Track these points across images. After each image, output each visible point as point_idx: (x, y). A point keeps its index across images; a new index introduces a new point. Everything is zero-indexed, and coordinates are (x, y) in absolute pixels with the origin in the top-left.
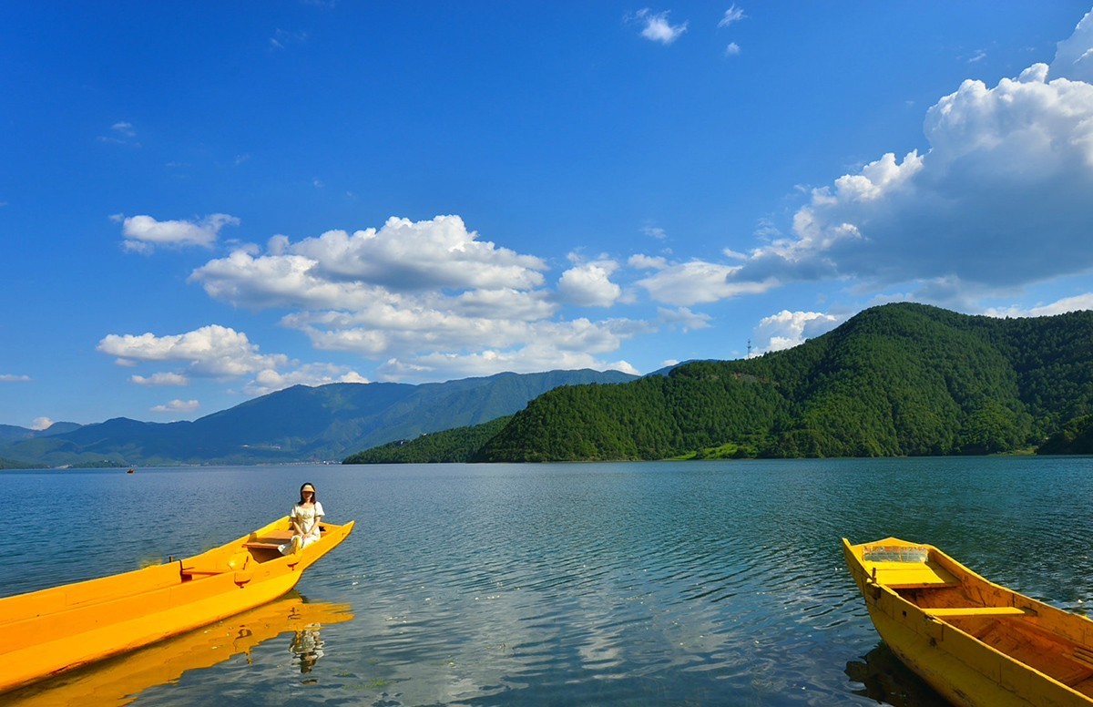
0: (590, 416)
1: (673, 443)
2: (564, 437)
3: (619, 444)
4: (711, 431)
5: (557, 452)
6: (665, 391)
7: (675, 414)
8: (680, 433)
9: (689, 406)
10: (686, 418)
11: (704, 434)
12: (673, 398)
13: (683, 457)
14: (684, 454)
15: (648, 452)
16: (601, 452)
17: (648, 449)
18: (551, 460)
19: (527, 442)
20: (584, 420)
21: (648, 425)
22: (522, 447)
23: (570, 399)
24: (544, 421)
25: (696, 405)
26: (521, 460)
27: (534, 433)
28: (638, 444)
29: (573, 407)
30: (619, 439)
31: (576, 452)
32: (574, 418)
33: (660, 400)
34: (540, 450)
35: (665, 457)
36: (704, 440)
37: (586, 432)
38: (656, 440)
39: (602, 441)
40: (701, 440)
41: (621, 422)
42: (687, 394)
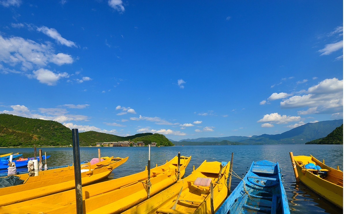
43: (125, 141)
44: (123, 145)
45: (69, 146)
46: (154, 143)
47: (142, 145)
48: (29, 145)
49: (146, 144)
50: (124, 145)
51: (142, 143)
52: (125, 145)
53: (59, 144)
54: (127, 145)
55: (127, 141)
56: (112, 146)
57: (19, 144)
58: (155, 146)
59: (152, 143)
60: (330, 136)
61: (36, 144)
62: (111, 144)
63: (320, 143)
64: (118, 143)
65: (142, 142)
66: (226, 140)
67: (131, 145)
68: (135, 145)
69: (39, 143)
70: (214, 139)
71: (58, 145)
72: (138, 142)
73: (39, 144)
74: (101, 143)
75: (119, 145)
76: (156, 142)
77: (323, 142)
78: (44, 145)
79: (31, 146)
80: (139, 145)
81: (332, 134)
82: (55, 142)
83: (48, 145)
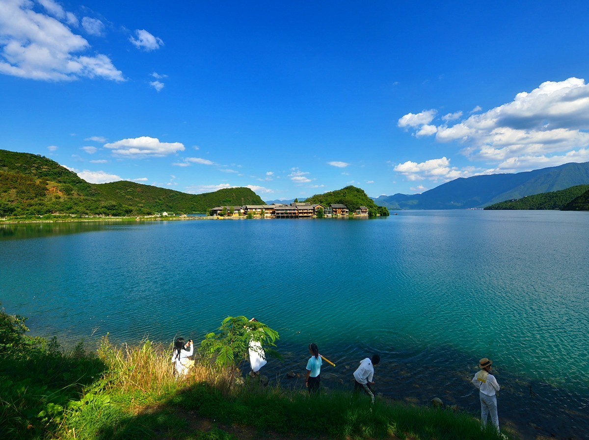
44: (300, 213)
46: (364, 207)
47: (343, 212)
48: (39, 212)
49: (351, 211)
50: (302, 213)
51: (343, 208)
52: (305, 213)
53: (131, 211)
54: (310, 213)
57: (5, 211)
59: (361, 207)
61: (61, 211)
62: (266, 209)
64: (288, 208)
65: (341, 206)
67: (320, 214)
69: (71, 208)
71: (128, 212)
73: (72, 211)
74: (238, 207)
75: (290, 213)
78: (87, 214)
79: (48, 218)
80: (336, 212)
82: (115, 206)
83: (101, 214)
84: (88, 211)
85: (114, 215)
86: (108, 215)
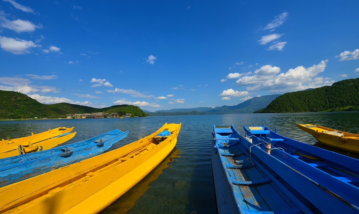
0: (292, 100)
1: (324, 107)
2: (282, 106)
3: (301, 107)
4: (342, 102)
5: (279, 111)
6: (327, 91)
7: (328, 98)
8: (328, 103)
9: (335, 94)
10: (332, 98)
11: (339, 103)
12: (329, 92)
13: (327, 111)
14: (328, 110)
15: (312, 110)
16: (294, 110)
17: (313, 108)
18: (278, 112)
19: (272, 108)
20: (290, 101)
21: (315, 102)
22: (271, 109)
23: (288, 96)
24: (278, 103)
25: (338, 94)
26: (270, 113)
27: (274, 106)
28: (309, 107)
29: (287, 98)
30: (302, 106)
31: (285, 110)
32: (287, 101)
33: (323, 94)
34: (275, 110)
35: (320, 111)
36: (338, 105)
37: (290, 105)
38: (317, 106)
39: (295, 107)
40: (337, 105)
41: (304, 102)
42: (336, 91)
43: (99, 113)
44: (97, 117)
45: (33, 119)
46: (128, 114)
47: (116, 116)
49: (121, 115)
52: (99, 116)
53: (20, 117)
54: (101, 116)
55: (101, 113)
56: (84, 118)
58: (130, 117)
59: (127, 114)
60: (269, 107)
62: (84, 115)
63: (262, 112)
64: (91, 115)
65: (116, 113)
66: (195, 110)
67: (105, 117)
68: (110, 116)
70: (185, 109)
71: (19, 117)
72: (112, 113)
74: (72, 115)
75: (92, 117)
76: (130, 113)
77: (264, 111)
80: (113, 116)
81: (270, 105)
82: (13, 115)
83: (7, 118)
84: (1, 117)
85: (12, 118)
86: (10, 119)
